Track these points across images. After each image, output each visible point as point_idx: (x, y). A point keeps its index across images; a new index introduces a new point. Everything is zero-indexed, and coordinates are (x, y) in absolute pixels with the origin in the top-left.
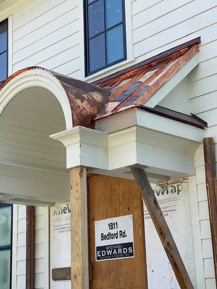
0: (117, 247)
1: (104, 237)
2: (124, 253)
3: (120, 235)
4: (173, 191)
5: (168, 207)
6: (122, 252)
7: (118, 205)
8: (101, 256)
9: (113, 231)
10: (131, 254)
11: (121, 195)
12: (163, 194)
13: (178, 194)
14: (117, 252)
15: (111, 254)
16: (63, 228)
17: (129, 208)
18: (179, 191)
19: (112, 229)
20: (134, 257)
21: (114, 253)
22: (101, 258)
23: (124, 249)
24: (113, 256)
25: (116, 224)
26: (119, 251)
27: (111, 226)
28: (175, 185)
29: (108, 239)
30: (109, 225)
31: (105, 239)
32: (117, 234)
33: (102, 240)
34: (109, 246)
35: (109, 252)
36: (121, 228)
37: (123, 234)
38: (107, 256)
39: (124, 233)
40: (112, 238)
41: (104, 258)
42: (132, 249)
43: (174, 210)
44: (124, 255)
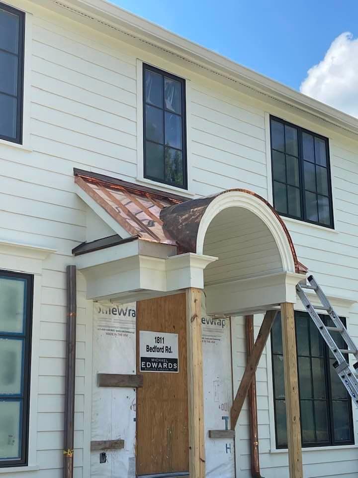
0: (162, 361)
1: (149, 349)
2: (169, 367)
3: (166, 350)
4: (219, 324)
5: (215, 336)
6: (168, 366)
7: (163, 321)
8: (146, 367)
9: (159, 345)
10: (176, 370)
11: (167, 312)
12: (212, 324)
13: (223, 327)
14: (163, 366)
15: (156, 366)
16: (111, 330)
17: (174, 327)
18: (223, 325)
19: (158, 343)
20: (178, 372)
21: (159, 366)
22: (146, 369)
23: (169, 364)
24: (157, 369)
25: (163, 339)
26: (164, 365)
27: (158, 340)
28: (222, 320)
29: (154, 352)
30: (156, 338)
31: (151, 351)
32: (163, 348)
33: (147, 351)
34: (154, 358)
35: (155, 365)
36: (167, 343)
37: (168, 350)
38: (151, 368)
39: (170, 349)
40: (158, 352)
41: (149, 369)
42: (177, 365)
43: (220, 340)
44: (170, 370)
